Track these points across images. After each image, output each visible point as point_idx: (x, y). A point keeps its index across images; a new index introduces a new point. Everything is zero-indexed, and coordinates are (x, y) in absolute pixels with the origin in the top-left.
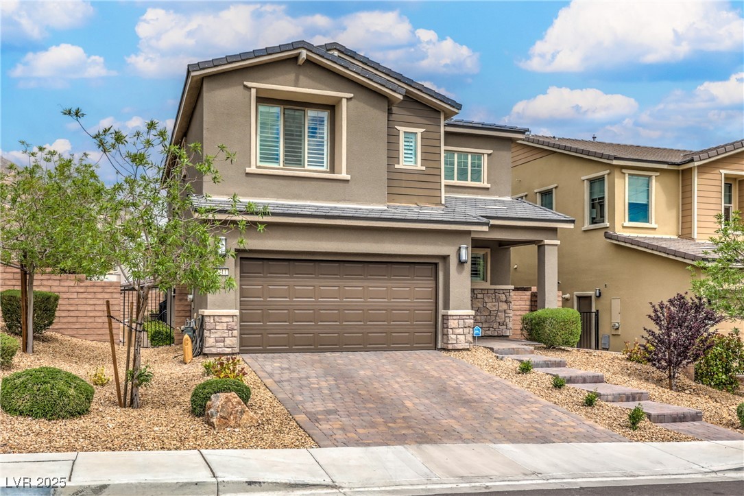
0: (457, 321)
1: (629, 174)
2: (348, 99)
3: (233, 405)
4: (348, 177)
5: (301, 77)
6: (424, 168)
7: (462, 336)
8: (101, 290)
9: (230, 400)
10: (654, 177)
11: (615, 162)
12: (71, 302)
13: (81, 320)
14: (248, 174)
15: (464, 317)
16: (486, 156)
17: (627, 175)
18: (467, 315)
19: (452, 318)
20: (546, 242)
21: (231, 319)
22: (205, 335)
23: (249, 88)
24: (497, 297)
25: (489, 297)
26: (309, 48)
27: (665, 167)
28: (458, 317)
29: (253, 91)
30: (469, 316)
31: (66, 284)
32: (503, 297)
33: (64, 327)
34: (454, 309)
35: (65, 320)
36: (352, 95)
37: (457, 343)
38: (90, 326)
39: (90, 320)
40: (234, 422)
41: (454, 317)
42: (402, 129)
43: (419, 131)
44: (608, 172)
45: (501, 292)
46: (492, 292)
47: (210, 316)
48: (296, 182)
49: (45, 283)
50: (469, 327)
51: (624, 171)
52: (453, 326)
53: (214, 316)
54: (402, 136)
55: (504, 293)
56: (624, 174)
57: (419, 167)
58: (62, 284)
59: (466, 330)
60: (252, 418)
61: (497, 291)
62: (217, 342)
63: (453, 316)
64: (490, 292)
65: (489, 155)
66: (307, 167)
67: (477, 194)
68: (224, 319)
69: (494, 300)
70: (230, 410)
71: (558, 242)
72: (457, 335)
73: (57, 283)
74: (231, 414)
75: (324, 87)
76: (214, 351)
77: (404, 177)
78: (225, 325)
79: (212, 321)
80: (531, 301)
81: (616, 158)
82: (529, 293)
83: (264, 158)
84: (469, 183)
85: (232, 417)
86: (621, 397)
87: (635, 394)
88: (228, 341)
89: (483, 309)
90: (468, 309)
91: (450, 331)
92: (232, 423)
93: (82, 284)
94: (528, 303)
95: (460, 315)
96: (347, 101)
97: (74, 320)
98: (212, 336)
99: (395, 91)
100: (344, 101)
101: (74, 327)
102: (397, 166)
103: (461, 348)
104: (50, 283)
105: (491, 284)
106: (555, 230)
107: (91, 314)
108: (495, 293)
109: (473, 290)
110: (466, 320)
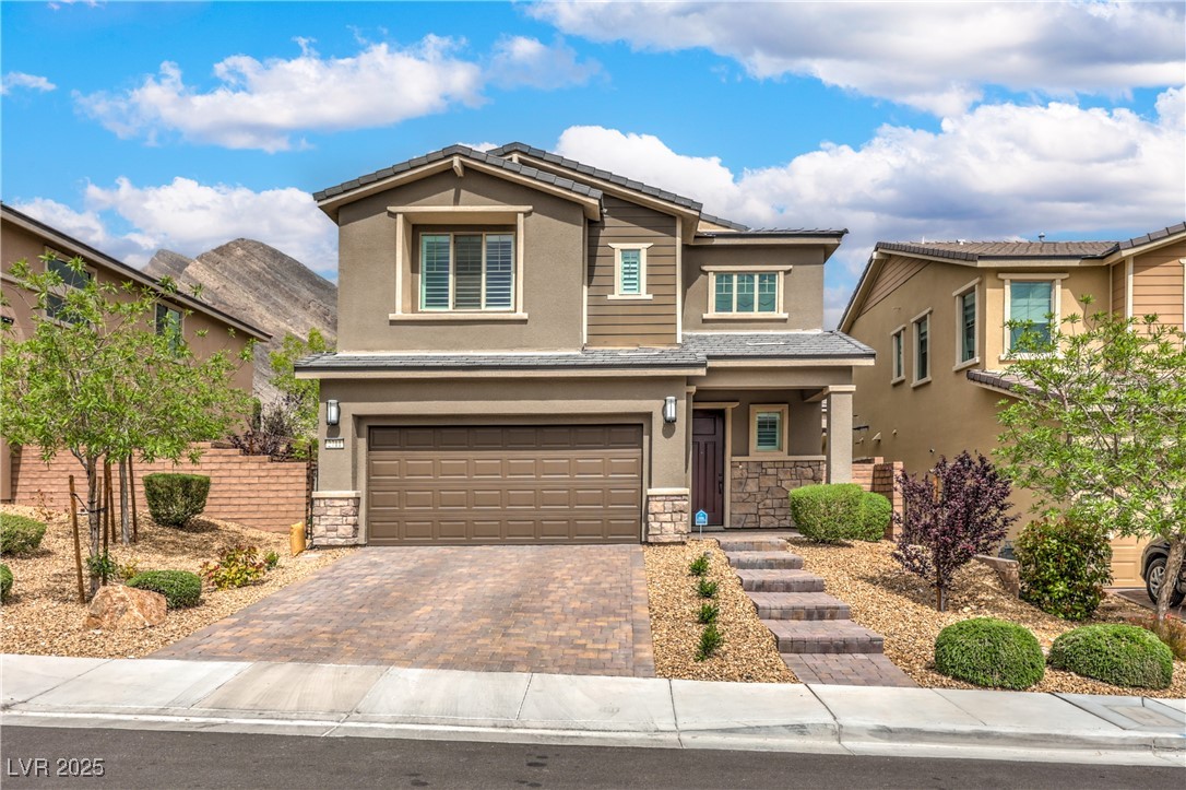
0: (662, 503)
1: (1012, 281)
2: (527, 214)
3: (112, 601)
4: (525, 316)
5: (463, 193)
6: (650, 297)
7: (669, 525)
8: (284, 474)
9: (109, 595)
10: (1058, 281)
11: (980, 264)
12: (252, 487)
13: (263, 509)
14: (393, 322)
15: (673, 498)
16: (781, 274)
17: (1007, 281)
18: (677, 496)
19: (654, 499)
20: (832, 388)
21: (345, 503)
22: (314, 522)
23: (393, 215)
24: (799, 473)
25: (786, 473)
26: (466, 154)
27: (1076, 263)
28: (664, 498)
29: (400, 217)
30: (682, 496)
31: (246, 467)
32: (809, 472)
33: (244, 516)
34: (659, 487)
35: (245, 509)
36: (531, 207)
37: (661, 534)
38: (273, 515)
39: (273, 509)
40: (108, 622)
41: (658, 498)
42: (618, 246)
43: (643, 246)
44: (977, 280)
45: (806, 465)
46: (792, 465)
47: (319, 499)
48: (455, 328)
49: (225, 466)
50: (681, 511)
51: (1001, 276)
52: (655, 510)
53: (324, 499)
54: (618, 256)
55: (810, 467)
56: (1003, 280)
57: (644, 295)
58: (243, 467)
59: (676, 517)
60: (135, 619)
61: (798, 464)
62: (328, 531)
63: (656, 496)
64: (787, 465)
65: (787, 272)
66: (483, 308)
67: (767, 328)
68: (338, 503)
69: (794, 477)
70: (106, 607)
71: (853, 388)
72: (661, 522)
73: (236, 466)
74: (107, 612)
75: (493, 201)
76: (324, 542)
77: (620, 310)
78: (338, 509)
79: (322, 505)
80: (874, 478)
81: (981, 257)
82: (871, 466)
83: (430, 302)
84: (756, 314)
85: (107, 616)
86: (796, 613)
87: (823, 608)
88: (341, 530)
89: (775, 490)
90: (681, 487)
92: (106, 623)
93: (264, 467)
94: (870, 481)
95: (666, 496)
96: (525, 217)
97: (255, 508)
98: (322, 523)
99: (586, 196)
100: (521, 216)
101: (254, 516)
102: (610, 297)
103: (668, 540)
104: (230, 466)
105: (789, 454)
106: (849, 369)
107: (273, 502)
108: (795, 466)
109: (760, 464)
110: (676, 503)
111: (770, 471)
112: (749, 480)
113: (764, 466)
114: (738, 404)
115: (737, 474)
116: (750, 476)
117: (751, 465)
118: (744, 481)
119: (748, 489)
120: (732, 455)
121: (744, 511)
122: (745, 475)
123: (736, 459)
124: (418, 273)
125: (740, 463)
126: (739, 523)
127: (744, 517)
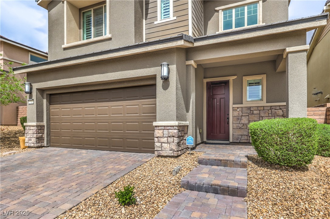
0: (162, 131)
4: (110, 36)
6: (175, 18)
7: (166, 144)
15: (168, 128)
16: (261, 2)
18: (171, 126)
19: (157, 128)
24: (273, 112)
25: (265, 113)
28: (163, 128)
30: (173, 126)
32: (280, 112)
34: (160, 120)
37: (162, 150)
41: (159, 128)
45: (278, 108)
46: (269, 108)
50: (173, 136)
52: (158, 135)
55: (280, 109)
57: (172, 18)
59: (171, 140)
61: (272, 107)
63: (158, 126)
64: (266, 108)
68: (32, 128)
69: (270, 115)
72: (162, 143)
76: (28, 145)
77: (161, 29)
78: (32, 131)
80: (326, 115)
82: (324, 109)
88: (32, 140)
90: (174, 121)
91: (156, 139)
95: (164, 126)
98: (28, 137)
102: (156, 23)
103: (165, 155)
108: (271, 109)
109: (249, 108)
110: (170, 131)
111: (255, 112)
112: (243, 117)
113: (252, 109)
114: (236, 77)
115: (236, 114)
116: (243, 115)
117: (244, 109)
118: (240, 117)
119: (243, 122)
120: (234, 104)
121: (240, 133)
122: (241, 114)
123: (235, 106)
124: (81, 29)
125: (238, 108)
126: (237, 140)
127: (240, 137)
